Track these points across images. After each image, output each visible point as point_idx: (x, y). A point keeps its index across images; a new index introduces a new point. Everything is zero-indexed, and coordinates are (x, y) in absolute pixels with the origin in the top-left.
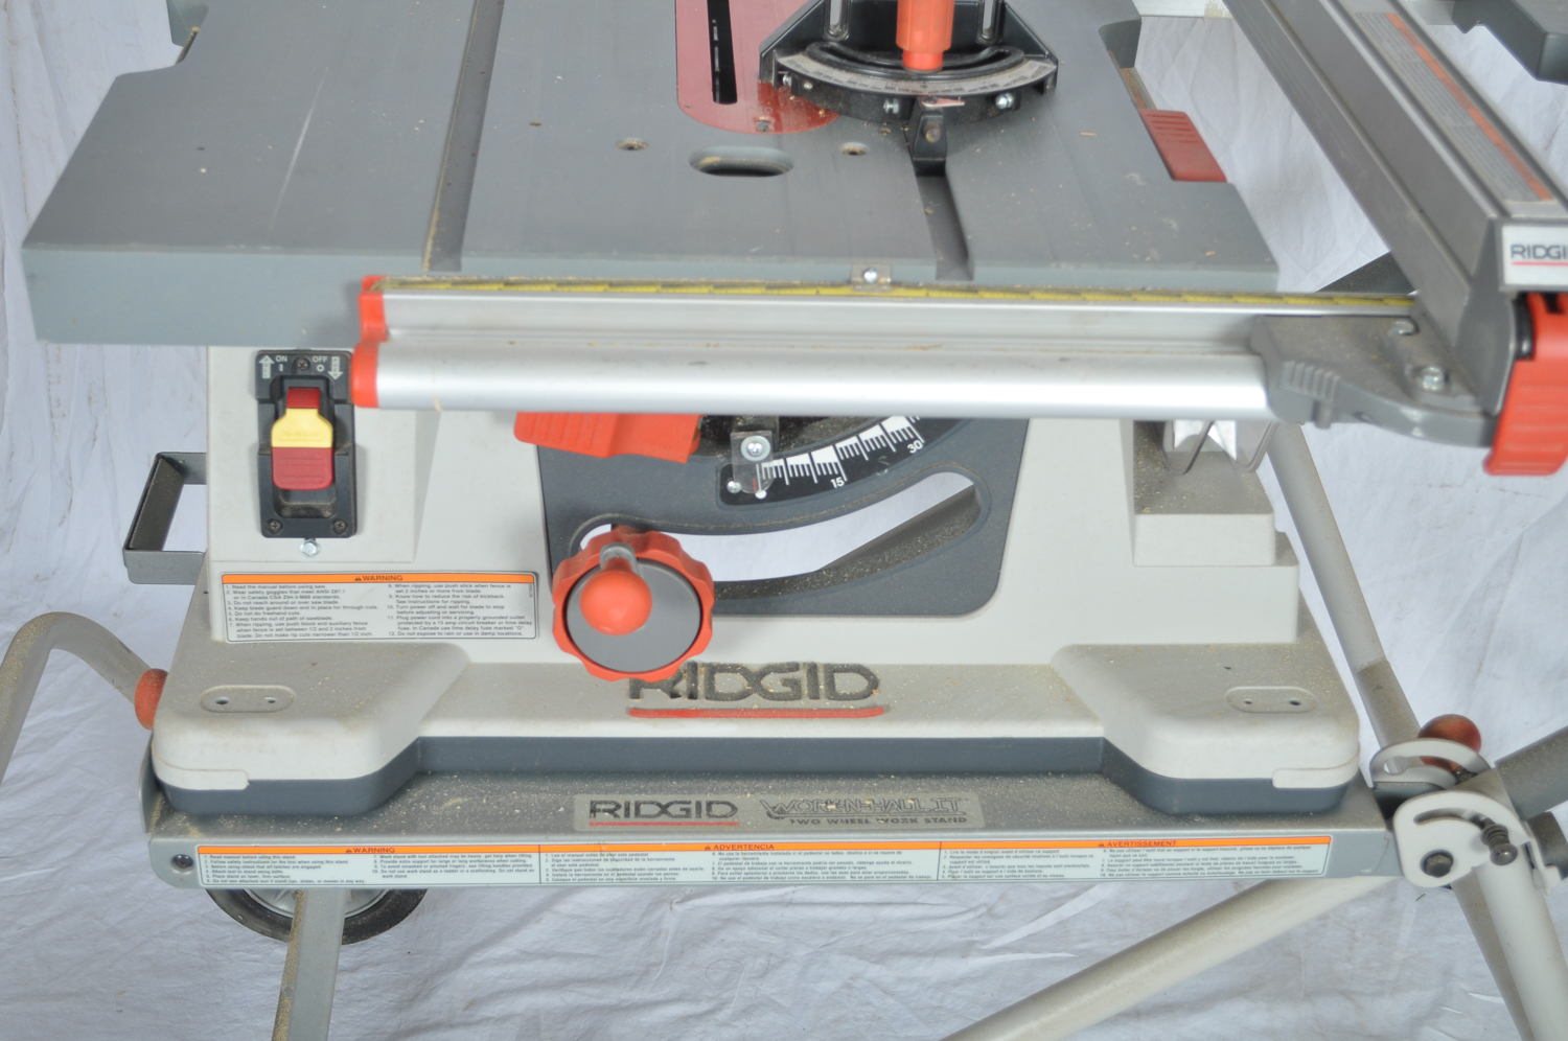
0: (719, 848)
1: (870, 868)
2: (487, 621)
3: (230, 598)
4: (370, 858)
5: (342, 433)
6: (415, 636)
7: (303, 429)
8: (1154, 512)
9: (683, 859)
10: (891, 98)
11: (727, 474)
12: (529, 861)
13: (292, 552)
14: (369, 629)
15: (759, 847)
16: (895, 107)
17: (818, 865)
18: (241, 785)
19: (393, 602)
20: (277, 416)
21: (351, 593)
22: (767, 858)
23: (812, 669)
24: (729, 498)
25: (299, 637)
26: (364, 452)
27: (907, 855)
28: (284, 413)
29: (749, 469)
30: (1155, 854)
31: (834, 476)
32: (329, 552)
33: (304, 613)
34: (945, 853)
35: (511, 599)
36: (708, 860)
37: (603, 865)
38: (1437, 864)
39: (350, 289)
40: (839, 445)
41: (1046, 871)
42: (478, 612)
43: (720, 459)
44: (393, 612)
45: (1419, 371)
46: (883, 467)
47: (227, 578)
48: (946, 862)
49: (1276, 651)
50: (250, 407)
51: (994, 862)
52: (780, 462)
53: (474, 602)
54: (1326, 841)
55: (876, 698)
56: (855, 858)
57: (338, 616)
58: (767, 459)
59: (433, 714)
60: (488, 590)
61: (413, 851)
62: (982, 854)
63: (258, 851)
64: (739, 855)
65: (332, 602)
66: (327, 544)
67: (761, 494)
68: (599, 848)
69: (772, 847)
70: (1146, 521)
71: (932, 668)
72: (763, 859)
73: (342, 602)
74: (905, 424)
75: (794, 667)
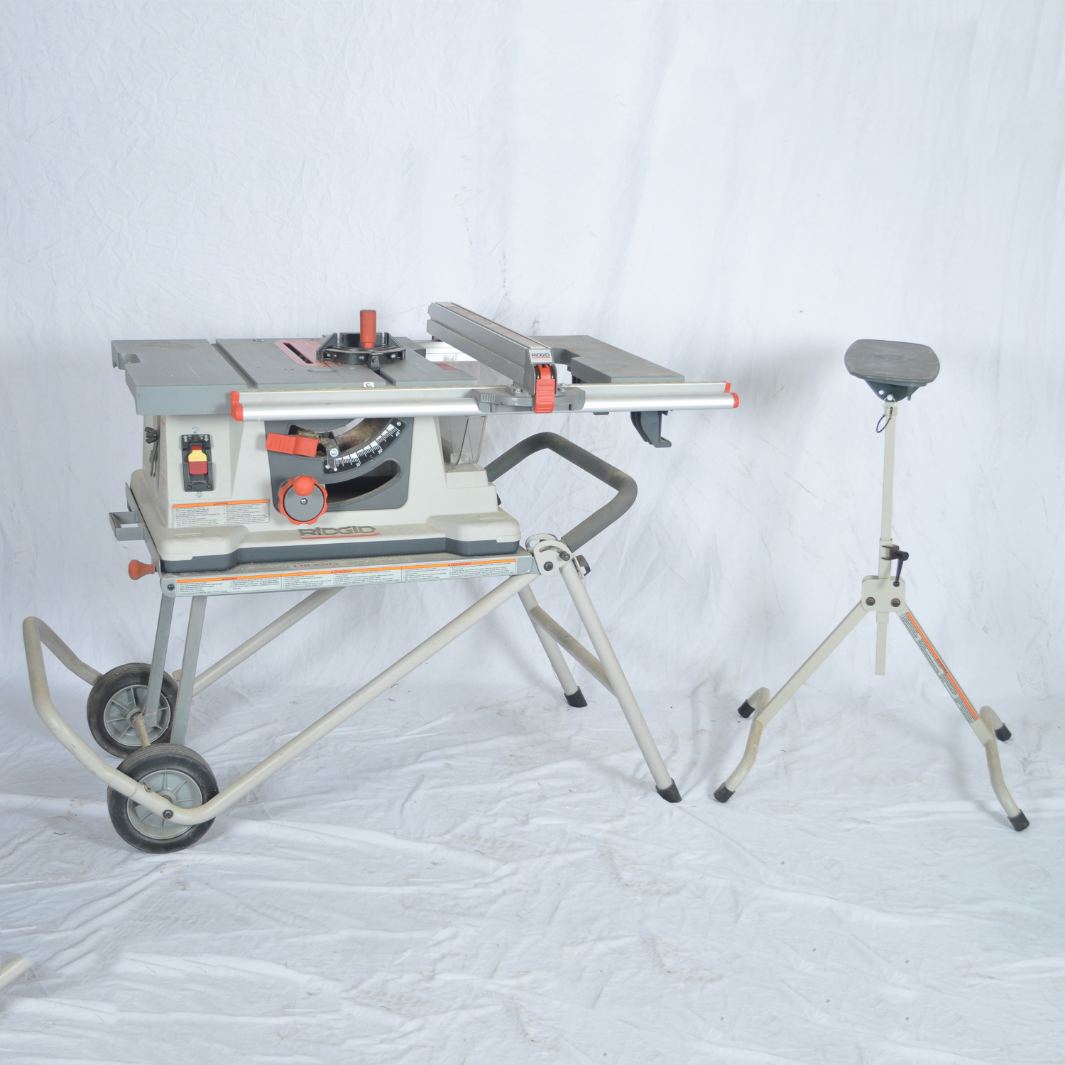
0: (336, 572)
1: (381, 577)
2: (254, 517)
3: (175, 513)
4: (229, 581)
5: (209, 458)
6: (232, 523)
7: (197, 456)
8: (451, 472)
9: (325, 577)
10: (361, 355)
11: (325, 463)
12: (278, 580)
13: (192, 497)
14: (218, 522)
15: (347, 571)
16: (363, 358)
17: (365, 577)
18: (190, 558)
19: (225, 512)
20: (188, 454)
21: (212, 509)
22: (350, 575)
23: (354, 527)
24: (326, 471)
25: (196, 525)
26: (215, 465)
27: (392, 572)
28: (191, 452)
29: (332, 459)
30: (466, 568)
31: (357, 462)
32: (206, 496)
33: (198, 517)
34: (403, 570)
35: (261, 508)
36: (332, 576)
37: (301, 581)
38: (549, 566)
39: (227, 395)
40: (358, 452)
41: (434, 576)
42: (252, 514)
43: (322, 459)
44: (225, 516)
45: (514, 390)
46: (371, 459)
47: (175, 506)
48: (404, 574)
49: (492, 514)
50: (180, 452)
51: (418, 573)
52: (341, 459)
53: (250, 510)
54: (515, 560)
55: (375, 532)
56: (376, 574)
57: (208, 517)
58: (337, 457)
59: (242, 542)
60: (254, 506)
61: (242, 578)
62: (414, 570)
63: (195, 581)
64: (341, 574)
65: (206, 513)
66: (204, 493)
67: (336, 470)
68: (299, 574)
69: (351, 571)
70: (449, 474)
71: (391, 526)
72: (349, 576)
73: (210, 513)
74: (377, 444)
75: (349, 527)
